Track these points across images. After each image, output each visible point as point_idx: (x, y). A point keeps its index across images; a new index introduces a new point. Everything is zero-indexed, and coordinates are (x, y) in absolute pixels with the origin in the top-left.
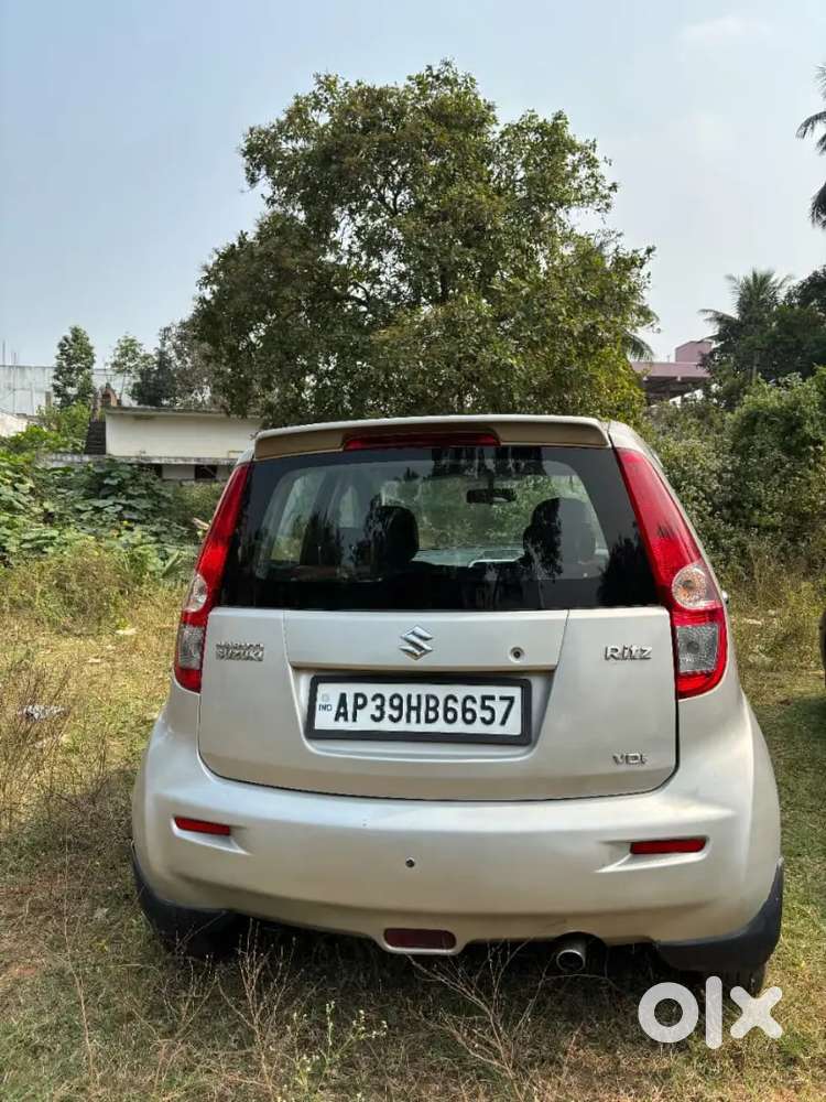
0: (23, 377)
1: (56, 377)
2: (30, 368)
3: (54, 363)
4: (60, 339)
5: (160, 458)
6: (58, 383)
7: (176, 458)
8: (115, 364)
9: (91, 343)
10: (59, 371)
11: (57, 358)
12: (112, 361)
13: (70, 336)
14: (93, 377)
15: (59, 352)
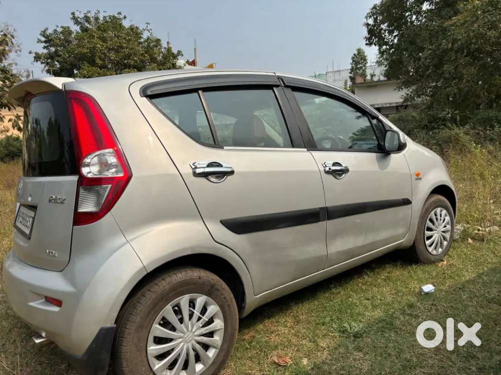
0: (340, 74)
1: (350, 73)
2: (343, 71)
3: (350, 67)
4: (352, 55)
5: (378, 104)
6: (352, 75)
7: (386, 104)
8: (377, 62)
9: (366, 54)
10: (352, 70)
11: (351, 64)
12: (376, 61)
13: (356, 53)
14: (367, 70)
15: (352, 61)
